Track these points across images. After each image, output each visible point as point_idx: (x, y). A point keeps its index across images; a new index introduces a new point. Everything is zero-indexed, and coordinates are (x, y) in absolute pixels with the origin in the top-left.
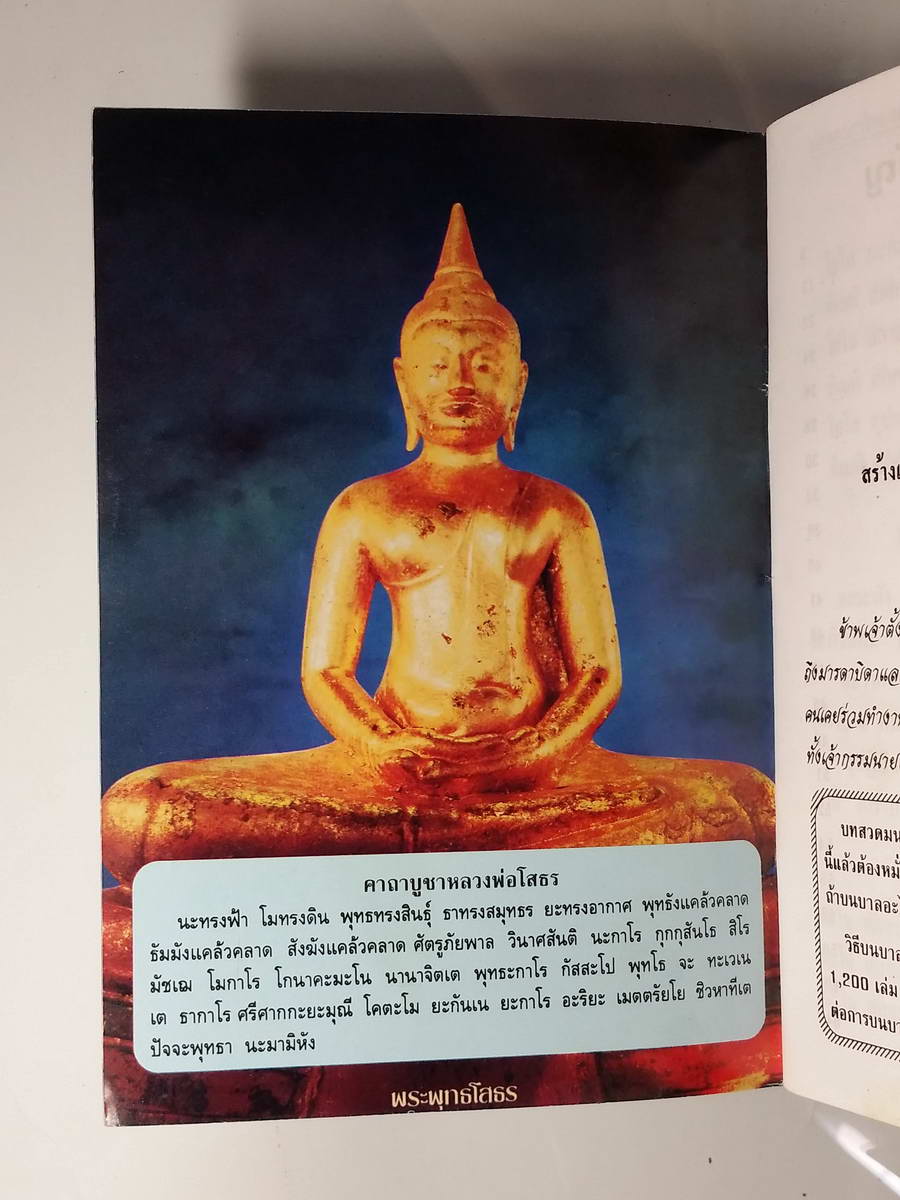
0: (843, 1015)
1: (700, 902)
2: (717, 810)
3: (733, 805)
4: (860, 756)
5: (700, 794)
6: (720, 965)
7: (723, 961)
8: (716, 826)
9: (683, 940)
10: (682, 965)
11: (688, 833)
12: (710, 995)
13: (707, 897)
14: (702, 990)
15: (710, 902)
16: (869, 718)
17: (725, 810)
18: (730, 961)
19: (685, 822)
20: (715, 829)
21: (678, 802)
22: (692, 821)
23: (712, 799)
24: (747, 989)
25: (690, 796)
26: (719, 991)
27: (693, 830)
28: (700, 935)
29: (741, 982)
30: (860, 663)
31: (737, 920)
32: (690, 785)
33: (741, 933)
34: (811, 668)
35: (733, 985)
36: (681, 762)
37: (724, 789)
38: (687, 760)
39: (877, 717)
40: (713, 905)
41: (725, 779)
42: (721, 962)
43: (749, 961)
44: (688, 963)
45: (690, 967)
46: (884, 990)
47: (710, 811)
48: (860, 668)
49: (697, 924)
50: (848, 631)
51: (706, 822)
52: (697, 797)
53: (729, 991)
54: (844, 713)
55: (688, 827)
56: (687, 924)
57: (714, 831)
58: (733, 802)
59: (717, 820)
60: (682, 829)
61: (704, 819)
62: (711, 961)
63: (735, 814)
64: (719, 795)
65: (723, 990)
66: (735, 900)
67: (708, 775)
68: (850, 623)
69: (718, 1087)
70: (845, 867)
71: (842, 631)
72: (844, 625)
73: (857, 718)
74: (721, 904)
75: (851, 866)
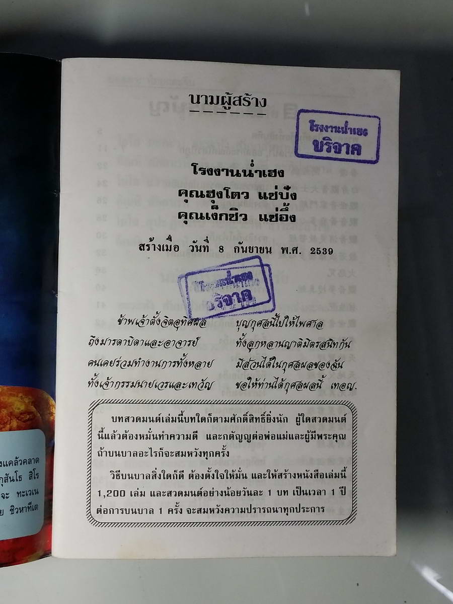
0: (105, 512)
1: (14, 463)
2: (24, 413)
3: (33, 411)
4: (128, 382)
5: (16, 405)
6: (23, 496)
7: (25, 493)
8: (24, 422)
9: (4, 483)
10: (2, 496)
11: (8, 426)
12: (17, 512)
13: (18, 460)
14: (13, 510)
15: (19, 463)
16: (136, 364)
17: (29, 413)
18: (29, 493)
19: (7, 420)
20: (24, 424)
21: (3, 410)
22: (11, 420)
23: (23, 408)
24: (36, 507)
25: (10, 406)
26: (23, 509)
27: (12, 424)
28: (13, 480)
29: (33, 504)
30: (131, 337)
31: (33, 472)
32: (10, 401)
33: (35, 478)
34: (95, 339)
35: (29, 506)
36: (5, 388)
37: (29, 402)
38: (9, 387)
39: (141, 364)
40: (21, 464)
41: (30, 397)
42: (24, 494)
43: (38, 493)
44: (6, 496)
45: (7, 498)
46: (136, 494)
47: (21, 414)
48: (131, 340)
49: (12, 475)
50: (124, 322)
51: (19, 420)
52: (14, 407)
53: (27, 509)
54: (118, 361)
55: (9, 423)
56: (6, 474)
57: (23, 424)
58: (33, 409)
59: (25, 419)
60: (5, 424)
61: (18, 418)
62: (19, 494)
63: (34, 415)
64: (27, 405)
65: (24, 509)
66: (33, 461)
67: (20, 395)
68: (125, 317)
69: (19, 561)
70: (113, 437)
71: (120, 321)
72: (121, 318)
73: (128, 364)
74: (25, 463)
75: (117, 437)
